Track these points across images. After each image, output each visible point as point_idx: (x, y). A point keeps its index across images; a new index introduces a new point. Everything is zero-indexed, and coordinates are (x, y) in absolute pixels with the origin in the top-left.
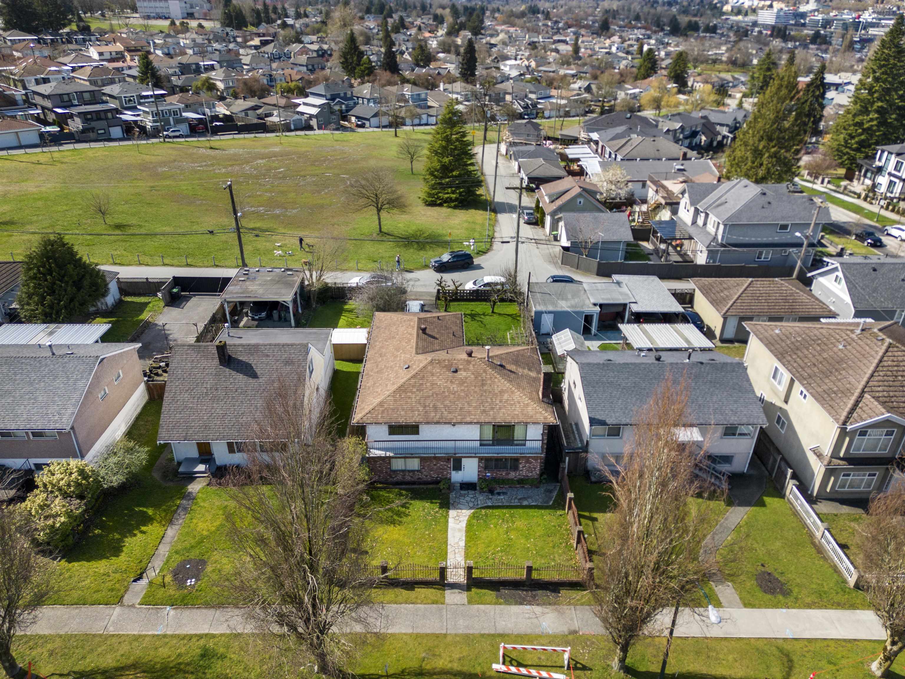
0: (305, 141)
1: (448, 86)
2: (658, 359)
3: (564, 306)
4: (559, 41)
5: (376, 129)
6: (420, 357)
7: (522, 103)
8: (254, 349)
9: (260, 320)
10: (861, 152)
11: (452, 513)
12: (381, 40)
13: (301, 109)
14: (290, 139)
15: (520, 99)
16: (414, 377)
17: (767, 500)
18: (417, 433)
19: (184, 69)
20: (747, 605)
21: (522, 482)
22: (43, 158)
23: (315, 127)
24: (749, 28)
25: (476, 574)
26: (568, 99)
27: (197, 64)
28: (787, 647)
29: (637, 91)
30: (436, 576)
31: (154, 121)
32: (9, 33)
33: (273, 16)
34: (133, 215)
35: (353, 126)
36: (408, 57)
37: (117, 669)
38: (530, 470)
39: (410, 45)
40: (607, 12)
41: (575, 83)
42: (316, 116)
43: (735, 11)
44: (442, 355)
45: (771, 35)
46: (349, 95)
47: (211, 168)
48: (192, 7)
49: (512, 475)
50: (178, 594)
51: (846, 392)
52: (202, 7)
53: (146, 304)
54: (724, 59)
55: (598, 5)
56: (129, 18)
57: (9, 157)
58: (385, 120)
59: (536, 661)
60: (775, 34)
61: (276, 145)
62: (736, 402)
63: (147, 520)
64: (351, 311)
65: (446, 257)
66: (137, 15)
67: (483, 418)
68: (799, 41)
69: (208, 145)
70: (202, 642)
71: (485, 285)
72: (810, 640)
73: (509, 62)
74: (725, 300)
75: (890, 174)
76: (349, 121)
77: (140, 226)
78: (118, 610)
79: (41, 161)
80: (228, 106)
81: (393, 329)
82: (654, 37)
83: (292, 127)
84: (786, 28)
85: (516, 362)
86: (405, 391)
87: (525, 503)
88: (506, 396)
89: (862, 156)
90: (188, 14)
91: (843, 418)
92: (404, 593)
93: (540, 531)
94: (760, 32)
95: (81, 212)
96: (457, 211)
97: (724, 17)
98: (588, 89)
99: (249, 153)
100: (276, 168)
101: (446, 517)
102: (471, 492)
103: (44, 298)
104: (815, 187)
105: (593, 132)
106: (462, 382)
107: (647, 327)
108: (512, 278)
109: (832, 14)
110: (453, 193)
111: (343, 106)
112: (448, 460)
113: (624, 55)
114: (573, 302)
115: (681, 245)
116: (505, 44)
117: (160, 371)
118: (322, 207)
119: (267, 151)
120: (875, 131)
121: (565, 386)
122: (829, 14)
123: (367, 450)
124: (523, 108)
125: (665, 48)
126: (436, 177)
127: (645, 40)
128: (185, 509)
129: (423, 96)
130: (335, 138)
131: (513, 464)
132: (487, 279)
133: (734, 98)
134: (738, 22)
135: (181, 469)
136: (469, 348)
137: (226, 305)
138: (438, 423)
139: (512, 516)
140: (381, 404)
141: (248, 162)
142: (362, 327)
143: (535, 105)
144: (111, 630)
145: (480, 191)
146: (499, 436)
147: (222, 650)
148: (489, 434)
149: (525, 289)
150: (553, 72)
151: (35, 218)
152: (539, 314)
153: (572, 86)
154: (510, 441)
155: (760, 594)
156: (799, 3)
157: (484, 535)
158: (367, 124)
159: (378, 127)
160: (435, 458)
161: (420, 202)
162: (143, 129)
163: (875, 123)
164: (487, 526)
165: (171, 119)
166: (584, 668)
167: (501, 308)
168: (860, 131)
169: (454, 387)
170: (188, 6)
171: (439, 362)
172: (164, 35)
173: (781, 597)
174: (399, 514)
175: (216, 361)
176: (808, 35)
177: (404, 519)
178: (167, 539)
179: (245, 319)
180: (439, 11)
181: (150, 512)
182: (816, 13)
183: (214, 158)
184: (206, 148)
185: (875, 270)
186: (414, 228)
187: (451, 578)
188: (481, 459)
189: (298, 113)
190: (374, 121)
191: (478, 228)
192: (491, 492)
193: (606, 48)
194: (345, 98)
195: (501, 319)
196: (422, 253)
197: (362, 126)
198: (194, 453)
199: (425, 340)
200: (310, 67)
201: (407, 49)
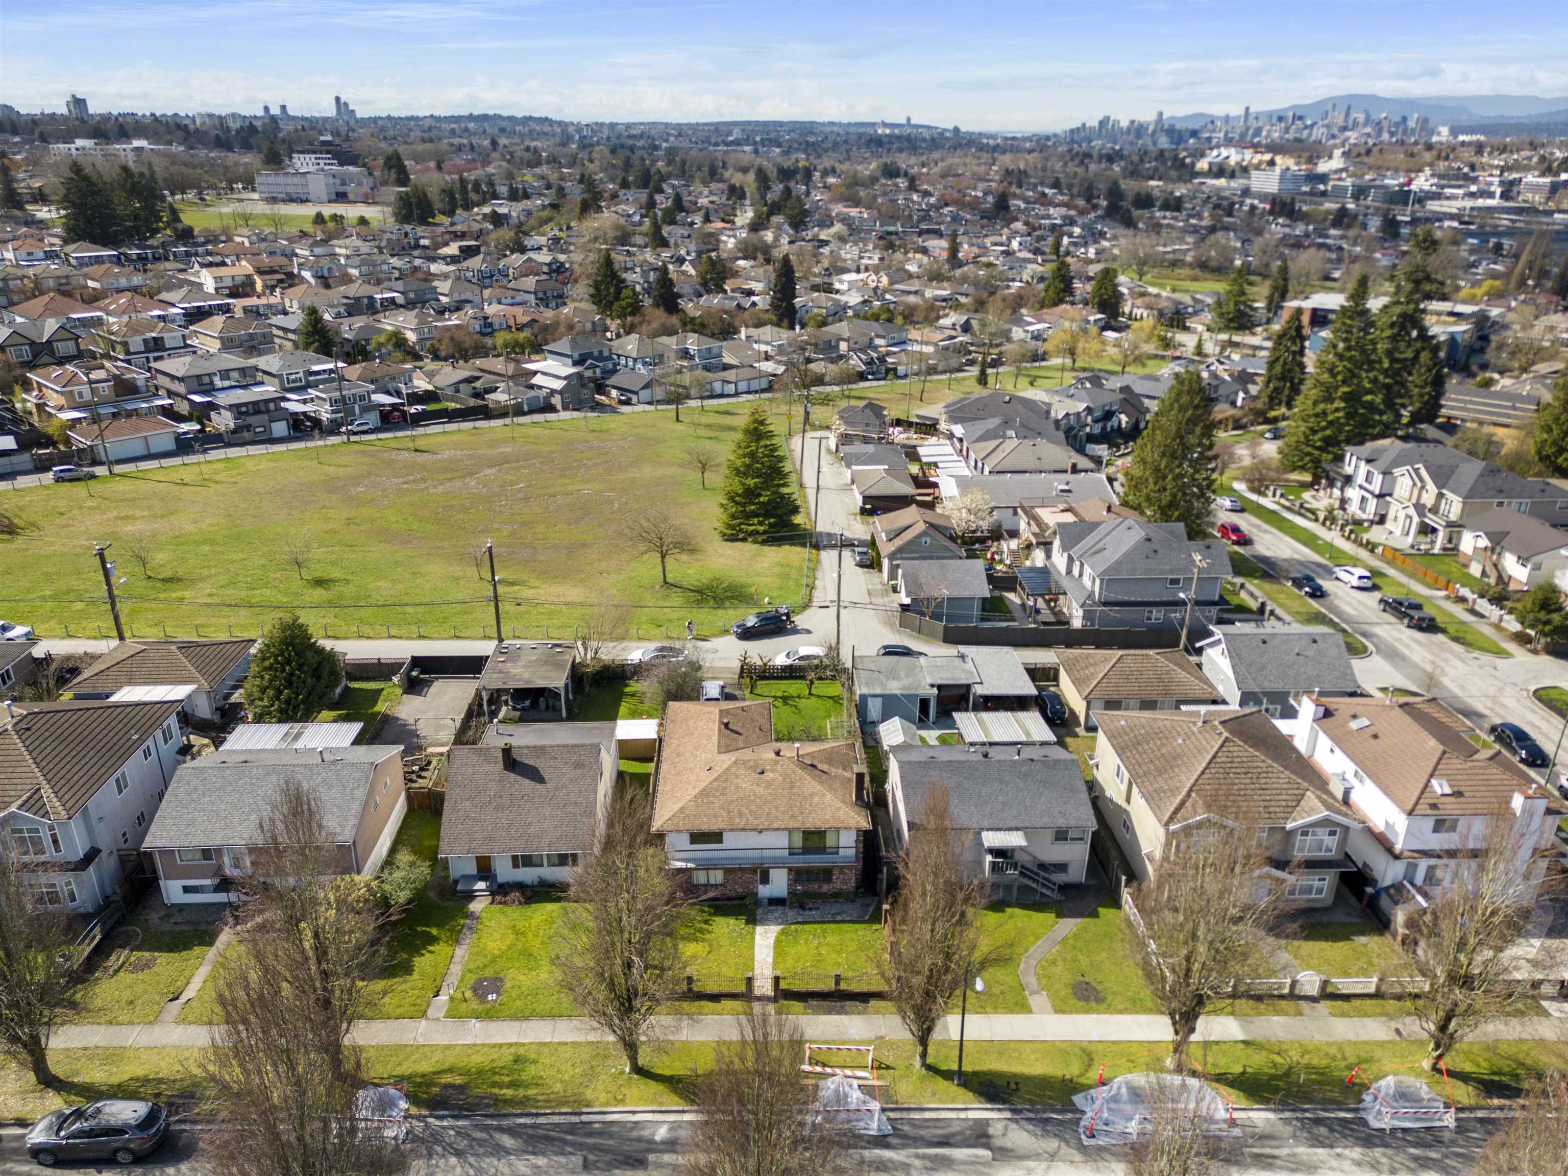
0: (547, 432)
1: (753, 331)
2: (986, 756)
3: (894, 687)
4: (928, 231)
5: (648, 408)
6: (724, 757)
7: (864, 357)
8: (540, 750)
9: (523, 709)
10: (1328, 452)
11: (759, 929)
12: (646, 235)
13: (537, 380)
14: (524, 429)
15: (861, 350)
16: (716, 779)
17: (1102, 911)
18: (721, 842)
19: (354, 307)
20: (1058, 1011)
21: (836, 896)
22: (187, 475)
23: (559, 407)
24: (1236, 199)
25: (783, 985)
26: (936, 345)
27: (371, 298)
28: (1091, 1048)
29: (1040, 326)
30: (742, 988)
31: (333, 412)
32: (73, 246)
33: (474, 196)
34: (333, 563)
35: (613, 403)
36: (692, 272)
37: (434, 1073)
38: (844, 882)
39: (693, 247)
40: (1008, 172)
41: (946, 315)
42: (561, 392)
43: (1215, 169)
44: (747, 754)
45: (1271, 212)
46: (606, 353)
47: (423, 486)
48: (343, 183)
49: (825, 888)
50: (481, 1008)
51: (1174, 791)
52: (360, 184)
53: (379, 691)
54: (1189, 259)
55: (994, 160)
56: (242, 200)
57: (140, 475)
58: (659, 393)
59: (842, 1063)
60: (1277, 209)
61: (505, 441)
62: (1065, 803)
63: (433, 940)
64: (633, 695)
65: (751, 621)
66: (256, 196)
67: (792, 824)
68: (1315, 222)
69: (411, 445)
70: (513, 1050)
71: (800, 659)
72: (1114, 1042)
73: (847, 277)
74: (1088, 678)
75: (1361, 487)
76: (608, 395)
77: (347, 581)
78: (423, 1023)
79: (186, 480)
80: (431, 375)
81: (691, 723)
82: (1080, 221)
83: (526, 408)
84: (1293, 201)
85: (829, 761)
86: (707, 795)
87: (839, 918)
88: (816, 799)
89: (1330, 457)
90: (337, 194)
91: (1166, 818)
92: (710, 1005)
93: (853, 946)
94: (1253, 208)
95: (264, 561)
96: (766, 549)
97: (1196, 181)
98: (966, 328)
99: (471, 457)
100: (513, 483)
101: (753, 934)
102: (780, 908)
103: (280, 692)
104: (1262, 501)
105: (956, 423)
106: (769, 785)
107: (985, 716)
108: (834, 650)
109: (1367, 177)
110: (760, 523)
111: (598, 370)
112: (755, 871)
113: (1030, 256)
114: (905, 682)
115: (1056, 601)
116: (842, 239)
117: (414, 777)
118: (584, 545)
119: (495, 452)
120: (1344, 425)
121: (888, 787)
122: (1362, 176)
123: (666, 861)
124: (865, 364)
125: (1096, 242)
126: (736, 503)
127: (1066, 228)
128: (470, 928)
129: (715, 351)
130: (591, 426)
131: (826, 874)
132: (804, 651)
133: (1194, 331)
134: (1219, 190)
135: (459, 887)
136: (777, 745)
137: (484, 694)
138: (743, 830)
139: (824, 931)
140: (682, 810)
141: (471, 474)
142: (650, 716)
143: (882, 360)
144: (421, 1041)
145: (798, 519)
146: (809, 844)
147: (533, 1056)
148: (798, 842)
149: (849, 665)
150: (916, 293)
151: (206, 572)
152: (863, 698)
153: (942, 322)
154: (822, 850)
155: (1073, 1001)
156: (1318, 157)
157: (793, 951)
158: (634, 399)
159: (650, 403)
160: (741, 869)
161: (717, 537)
162: (316, 422)
163: (1341, 414)
164: (797, 942)
165: (357, 407)
166: (888, 1067)
167: (821, 688)
168: (1324, 424)
169: (760, 790)
170: (338, 181)
171: (744, 762)
172: (310, 241)
173: (1093, 1004)
174: (701, 931)
175: (500, 766)
176: (1328, 212)
177: (707, 936)
178: (457, 959)
179: (504, 709)
180: (737, 179)
181: (434, 931)
182: (1344, 175)
183: (423, 467)
184: (408, 449)
185: (1264, 642)
186: (709, 575)
187: (757, 992)
188: (790, 870)
189: (532, 387)
190: (645, 395)
191: (794, 574)
192: (802, 907)
193: (1002, 245)
194: (601, 358)
195: (820, 701)
196: (720, 612)
197: (628, 402)
198: (472, 870)
199: (727, 736)
200: (540, 295)
201: (688, 254)
